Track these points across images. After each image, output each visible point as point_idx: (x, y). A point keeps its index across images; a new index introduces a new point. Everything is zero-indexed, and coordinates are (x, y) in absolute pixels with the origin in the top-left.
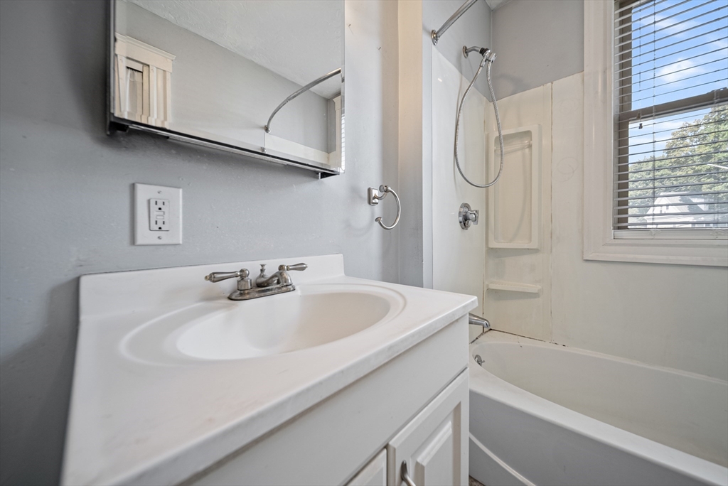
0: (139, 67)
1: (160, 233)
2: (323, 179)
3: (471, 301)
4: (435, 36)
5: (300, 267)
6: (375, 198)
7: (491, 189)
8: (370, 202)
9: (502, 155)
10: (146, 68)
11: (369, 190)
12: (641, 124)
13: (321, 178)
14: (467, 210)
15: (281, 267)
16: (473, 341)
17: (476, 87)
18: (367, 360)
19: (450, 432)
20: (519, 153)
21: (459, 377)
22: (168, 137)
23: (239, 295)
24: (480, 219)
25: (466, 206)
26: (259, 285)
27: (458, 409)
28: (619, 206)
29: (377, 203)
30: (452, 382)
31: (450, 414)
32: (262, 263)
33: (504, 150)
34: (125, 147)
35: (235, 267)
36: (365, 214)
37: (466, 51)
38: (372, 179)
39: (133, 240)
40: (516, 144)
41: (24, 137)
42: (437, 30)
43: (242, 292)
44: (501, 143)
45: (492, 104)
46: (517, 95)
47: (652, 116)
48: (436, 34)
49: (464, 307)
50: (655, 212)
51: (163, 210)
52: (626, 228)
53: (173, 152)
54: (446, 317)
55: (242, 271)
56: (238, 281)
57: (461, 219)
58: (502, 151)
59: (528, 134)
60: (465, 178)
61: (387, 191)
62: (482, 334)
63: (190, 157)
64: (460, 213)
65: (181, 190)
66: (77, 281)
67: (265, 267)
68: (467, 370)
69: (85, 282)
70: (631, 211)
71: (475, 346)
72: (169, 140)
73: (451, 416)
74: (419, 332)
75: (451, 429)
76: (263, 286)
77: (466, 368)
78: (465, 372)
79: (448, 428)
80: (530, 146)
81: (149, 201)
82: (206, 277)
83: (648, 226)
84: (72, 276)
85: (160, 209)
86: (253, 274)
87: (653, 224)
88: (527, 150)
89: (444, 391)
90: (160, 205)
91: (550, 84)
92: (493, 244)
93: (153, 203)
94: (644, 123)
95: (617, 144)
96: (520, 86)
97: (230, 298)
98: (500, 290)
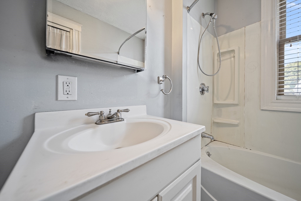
0: (68, 30)
1: (68, 96)
2: (138, 73)
3: (201, 128)
4: (189, 9)
5: (127, 111)
6: (161, 81)
7: (215, 76)
8: (158, 83)
9: (220, 61)
10: (71, 30)
11: (158, 78)
12: (291, 45)
13: (137, 72)
14: (203, 86)
15: (118, 111)
16: (206, 145)
17: (208, 31)
18: (146, 156)
19: (191, 189)
20: (229, 60)
21: (196, 164)
22: (71, 56)
23: (100, 122)
24: (209, 90)
25: (203, 84)
26: (108, 118)
27: (195, 179)
28: (279, 84)
29: (162, 83)
30: (192, 166)
31: (191, 181)
32: (110, 109)
33: (221, 59)
34: (54, 60)
35: (98, 110)
36: (156, 88)
37: (203, 15)
38: (160, 72)
39: (57, 99)
40: (227, 56)
41: (15, 57)
42: (189, 6)
43: (101, 121)
44: (220, 56)
45: (216, 38)
46: (228, 34)
47: (297, 40)
48: (189, 8)
49: (198, 131)
50: (299, 87)
51: (69, 86)
52: (283, 94)
53: (74, 62)
54: (189, 135)
55: (101, 112)
56: (100, 116)
57: (201, 90)
58: (220, 59)
59: (233, 51)
60: (202, 72)
61: (166, 78)
62: (210, 142)
63: (81, 64)
64: (200, 87)
65: (76, 78)
66: (34, 115)
67: (111, 110)
68: (200, 160)
69: (37, 115)
70: (285, 87)
71: (207, 147)
72: (72, 57)
73: (192, 181)
74: (174, 143)
75: (191, 188)
76: (110, 119)
77: (200, 159)
78: (199, 161)
79: (190, 187)
80: (234, 57)
81: (63, 82)
82: (86, 114)
83: (295, 94)
84: (32, 113)
85: (68, 86)
86: (106, 114)
87: (297, 93)
88: (233, 59)
89: (188, 170)
90: (68, 84)
91: (244, 28)
92: (216, 102)
93: (65, 83)
94: (292, 44)
95: (278, 54)
96: (230, 29)
97: (96, 124)
98: (219, 123)
